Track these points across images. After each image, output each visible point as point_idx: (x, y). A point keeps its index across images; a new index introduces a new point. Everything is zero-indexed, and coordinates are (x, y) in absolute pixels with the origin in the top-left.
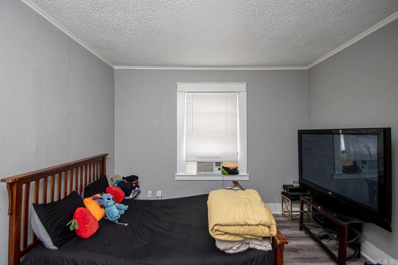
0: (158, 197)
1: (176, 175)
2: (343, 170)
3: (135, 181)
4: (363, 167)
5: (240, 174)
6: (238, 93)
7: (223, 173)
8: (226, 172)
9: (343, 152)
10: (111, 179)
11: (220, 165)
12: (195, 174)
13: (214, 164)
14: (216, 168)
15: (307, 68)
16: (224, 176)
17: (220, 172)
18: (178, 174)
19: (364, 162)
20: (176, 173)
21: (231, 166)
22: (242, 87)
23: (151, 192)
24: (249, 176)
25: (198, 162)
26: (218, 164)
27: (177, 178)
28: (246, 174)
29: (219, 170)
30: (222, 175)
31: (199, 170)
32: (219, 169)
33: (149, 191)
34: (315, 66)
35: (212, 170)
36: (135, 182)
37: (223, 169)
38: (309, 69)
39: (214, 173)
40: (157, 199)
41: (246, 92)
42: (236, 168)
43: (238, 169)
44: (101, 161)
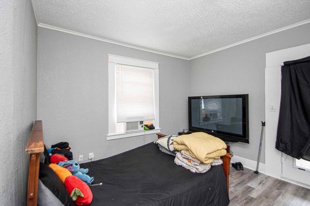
0: (91, 159)
1: (108, 135)
2: (203, 120)
4: (210, 117)
5: (156, 128)
6: (154, 70)
7: (145, 129)
8: (147, 128)
9: (203, 110)
11: (142, 123)
12: (124, 133)
13: (139, 123)
14: (140, 126)
15: (189, 60)
16: (145, 132)
17: (143, 129)
18: (109, 134)
19: (211, 115)
20: (108, 134)
21: (149, 124)
22: (156, 65)
23: (82, 156)
24: (160, 129)
25: (127, 123)
26: (141, 122)
27: (108, 138)
28: (158, 128)
29: (142, 127)
31: (128, 129)
33: (80, 156)
34: (195, 58)
35: (137, 128)
36: (68, 148)
37: (145, 126)
38: (190, 60)
39: (138, 130)
40: (90, 161)
41: (158, 70)
42: (152, 125)
43: (154, 125)
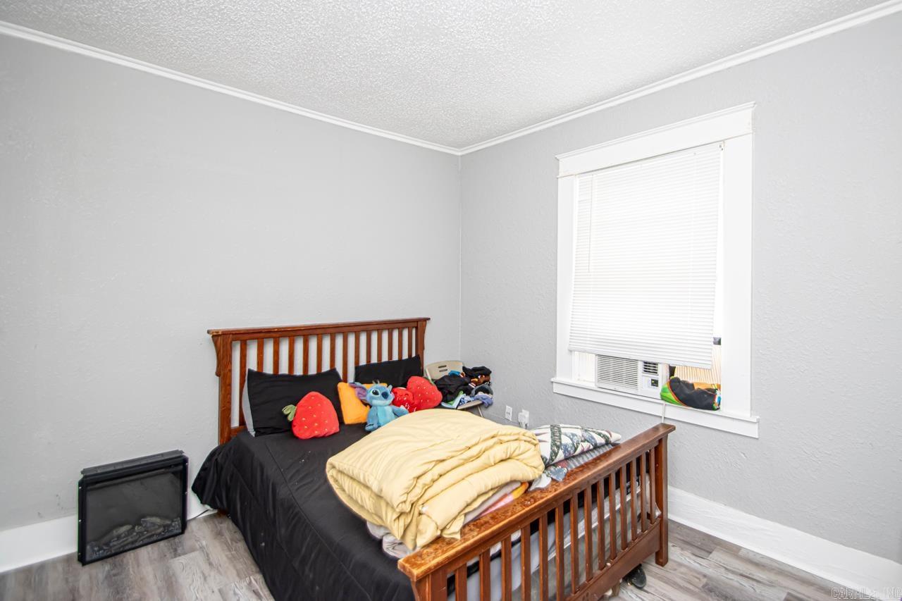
1: (554, 380)
3: (477, 377)
7: (665, 398)
8: (670, 395)
10: (439, 367)
11: (654, 372)
12: (593, 386)
13: (641, 366)
14: (644, 379)
16: (667, 407)
17: (657, 392)
18: (559, 378)
20: (554, 375)
21: (699, 381)
23: (511, 409)
24: (759, 425)
25: (602, 357)
26: (650, 367)
27: (557, 389)
28: (746, 415)
29: (653, 384)
30: (662, 402)
31: (603, 375)
32: (655, 383)
33: (507, 407)
35: (633, 382)
36: (476, 380)
37: (666, 386)
39: (638, 392)
42: (714, 391)
43: (720, 395)
44: (418, 325)
